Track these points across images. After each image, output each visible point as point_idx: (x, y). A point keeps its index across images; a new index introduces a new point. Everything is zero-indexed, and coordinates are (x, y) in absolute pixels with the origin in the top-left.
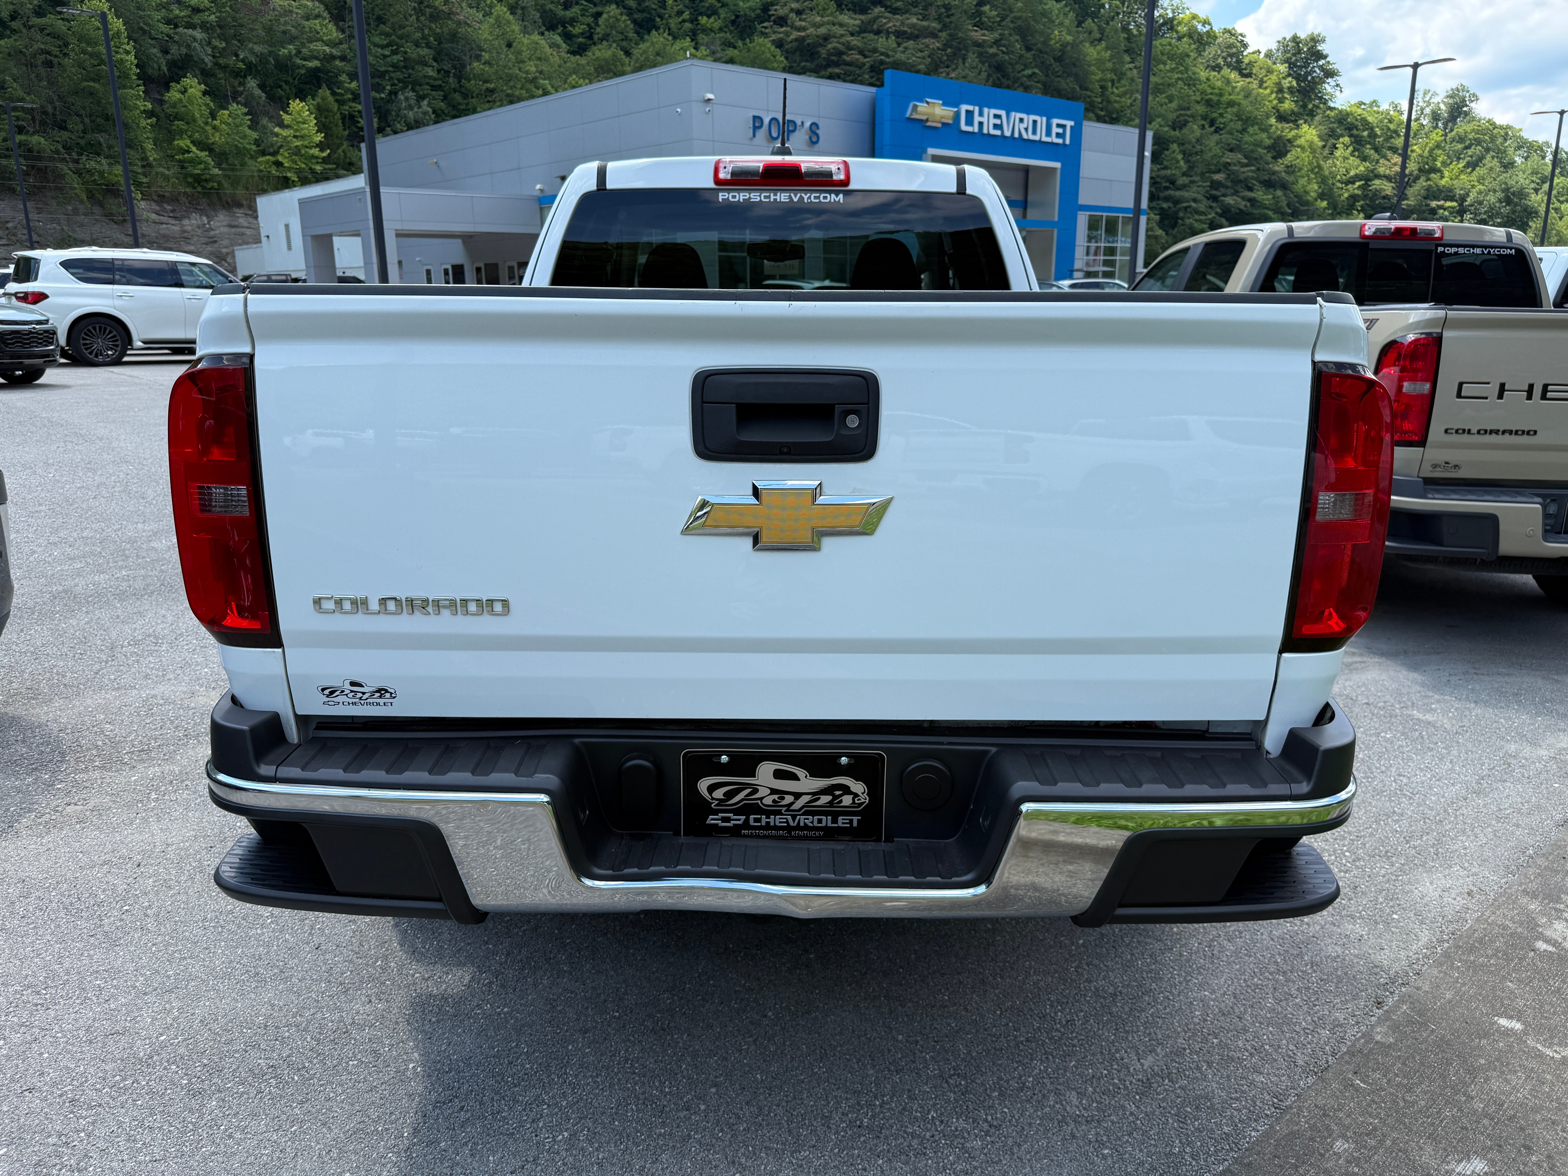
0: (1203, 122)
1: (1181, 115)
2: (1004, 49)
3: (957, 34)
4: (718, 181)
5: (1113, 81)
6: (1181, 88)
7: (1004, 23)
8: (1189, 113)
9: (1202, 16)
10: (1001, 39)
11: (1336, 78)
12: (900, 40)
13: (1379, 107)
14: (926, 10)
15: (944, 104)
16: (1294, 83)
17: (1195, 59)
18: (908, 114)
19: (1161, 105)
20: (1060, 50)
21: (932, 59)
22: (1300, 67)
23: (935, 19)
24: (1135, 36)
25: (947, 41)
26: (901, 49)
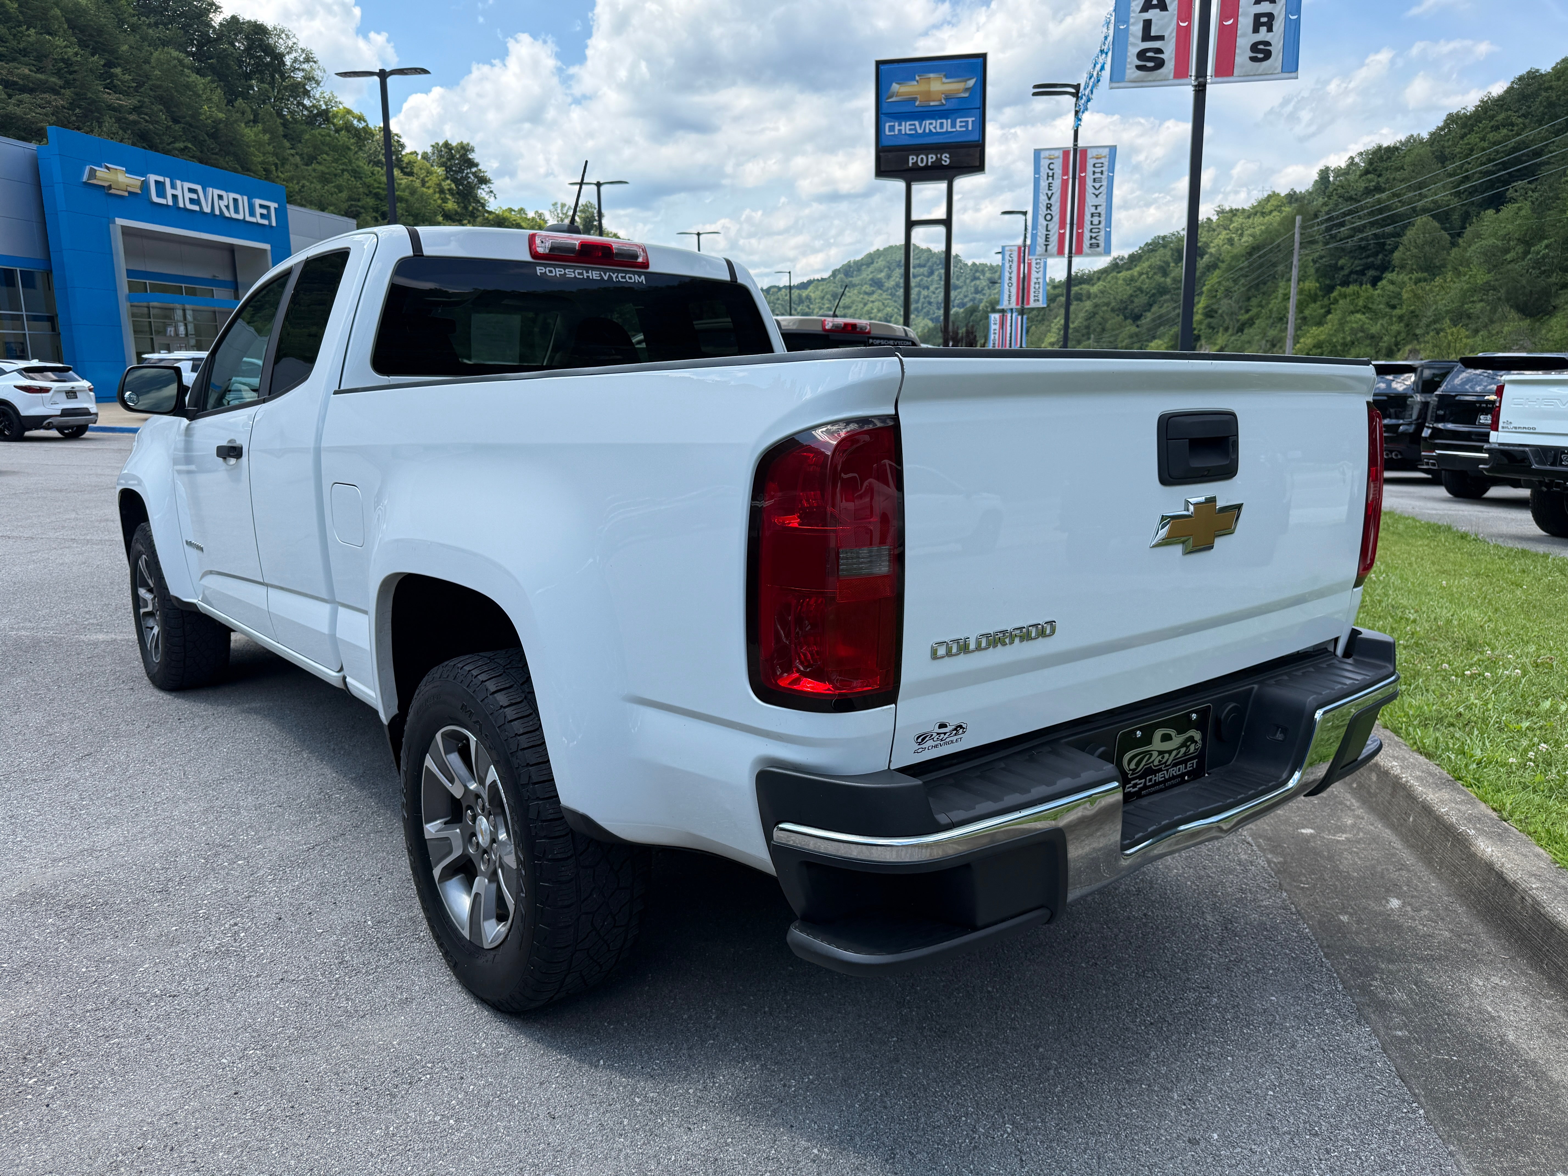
0: (374, 214)
1: (352, 205)
2: (147, 118)
3: (85, 94)
4: (535, 255)
5: (276, 165)
6: (348, 180)
7: (142, 90)
8: (360, 204)
9: (356, 112)
10: (141, 107)
11: (491, 185)
12: (10, 91)
13: (526, 214)
14: (41, 62)
15: (127, 172)
16: (453, 186)
17: (356, 153)
18: (85, 179)
19: (332, 194)
20: (213, 127)
21: (57, 117)
22: (456, 172)
23: (54, 74)
24: (291, 123)
25: (74, 100)
26: (13, 101)
